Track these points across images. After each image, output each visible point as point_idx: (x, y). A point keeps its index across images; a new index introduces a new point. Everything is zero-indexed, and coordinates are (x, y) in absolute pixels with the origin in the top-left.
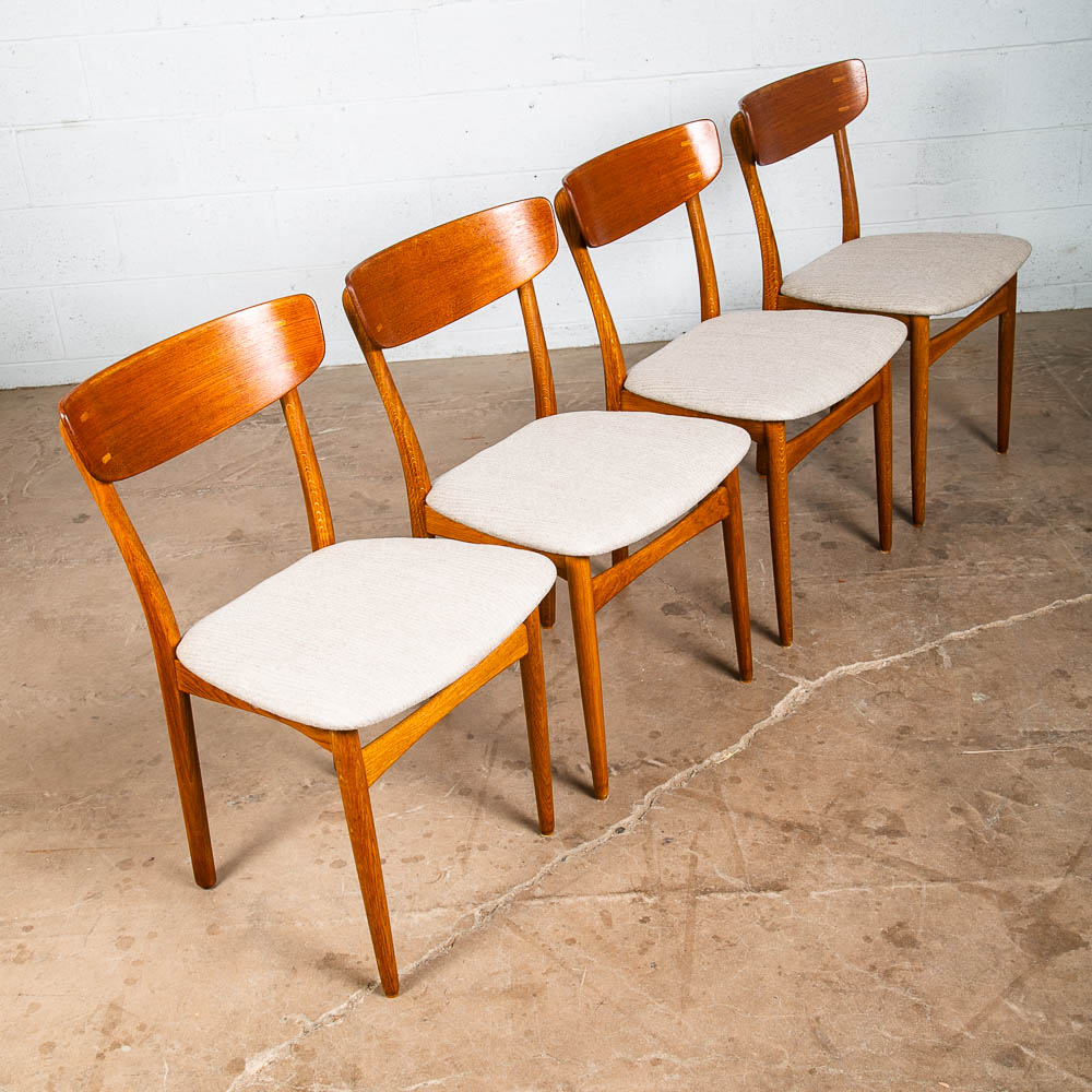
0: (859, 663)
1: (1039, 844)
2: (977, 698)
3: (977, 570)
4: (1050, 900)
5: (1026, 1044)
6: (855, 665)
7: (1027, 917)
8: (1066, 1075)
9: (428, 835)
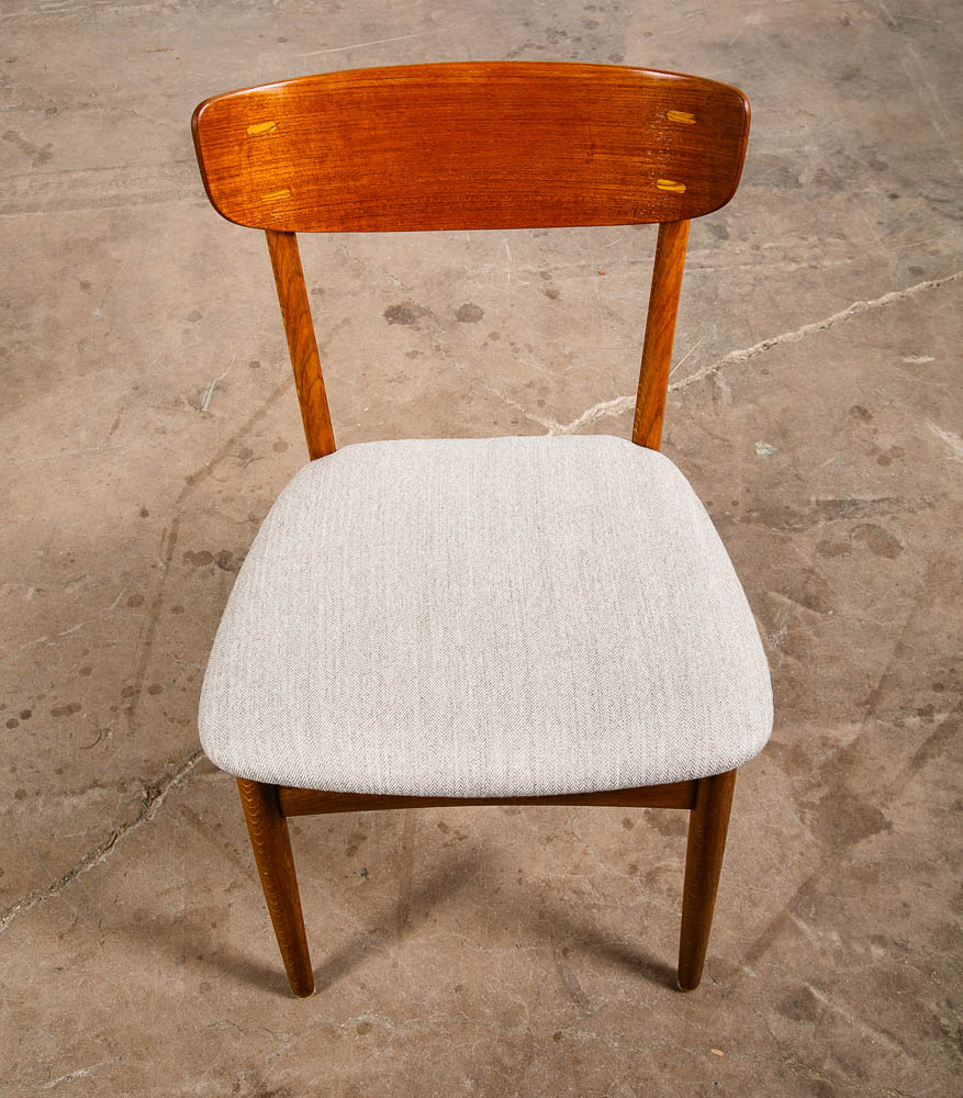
0: (621, 399)
1: (834, 672)
2: (763, 450)
3: (763, 257)
4: (847, 757)
5: (817, 983)
6: (617, 400)
7: (819, 785)
8: (865, 1030)
9: (86, 671)
